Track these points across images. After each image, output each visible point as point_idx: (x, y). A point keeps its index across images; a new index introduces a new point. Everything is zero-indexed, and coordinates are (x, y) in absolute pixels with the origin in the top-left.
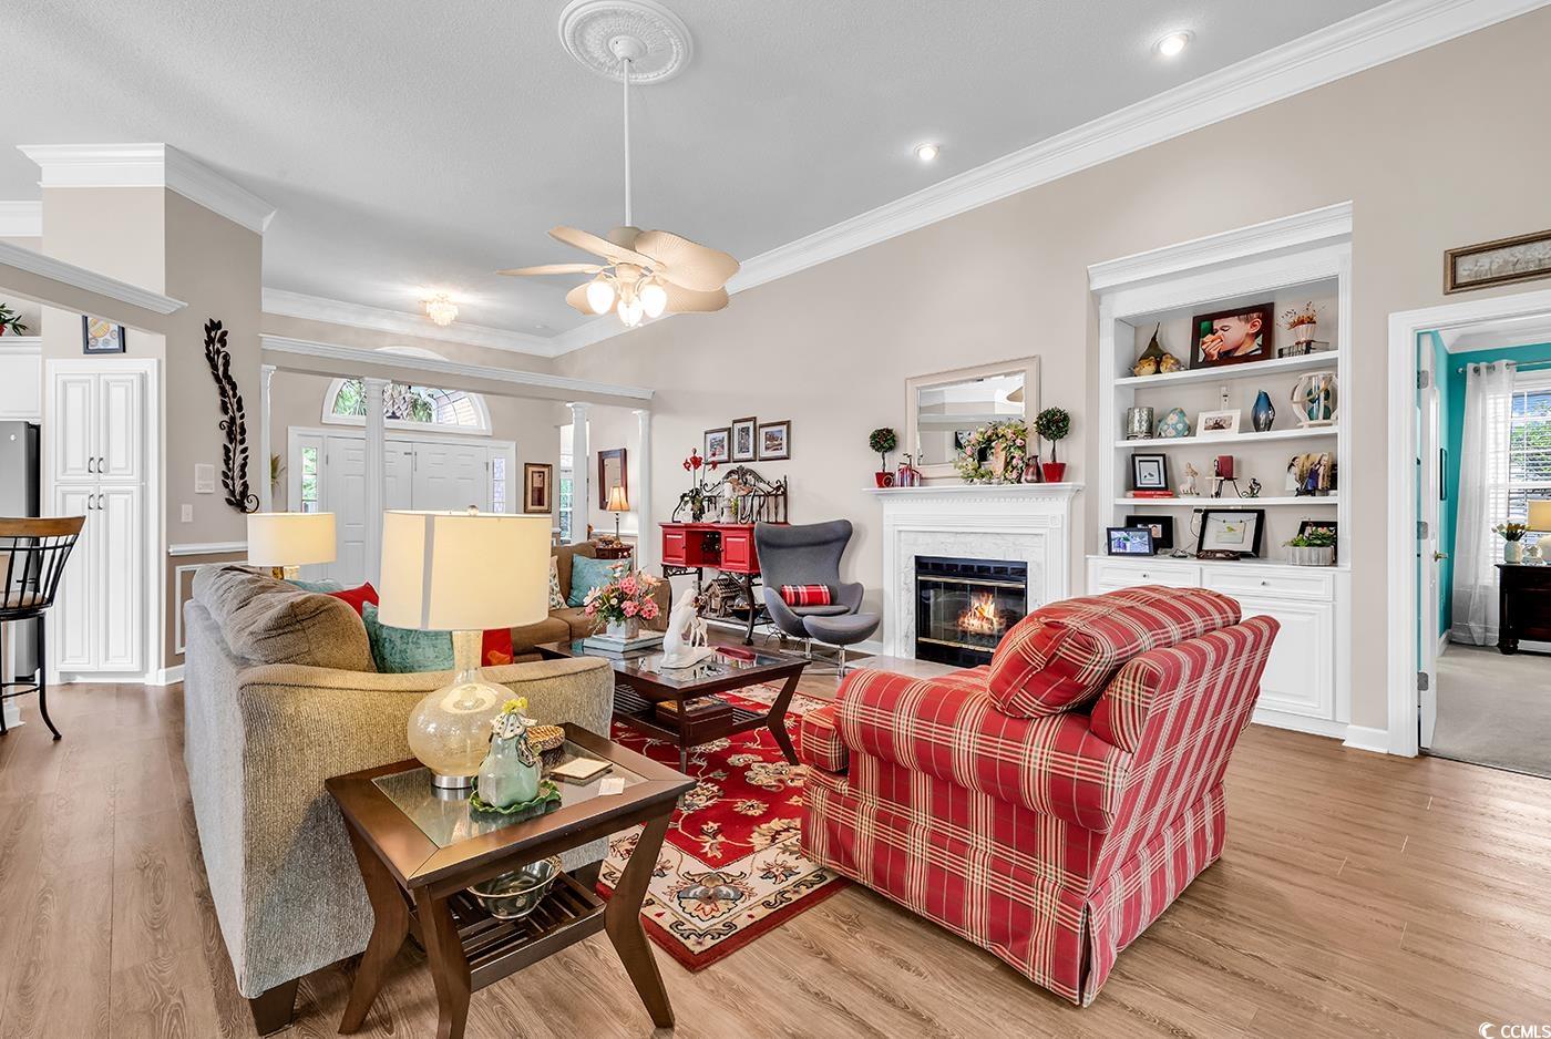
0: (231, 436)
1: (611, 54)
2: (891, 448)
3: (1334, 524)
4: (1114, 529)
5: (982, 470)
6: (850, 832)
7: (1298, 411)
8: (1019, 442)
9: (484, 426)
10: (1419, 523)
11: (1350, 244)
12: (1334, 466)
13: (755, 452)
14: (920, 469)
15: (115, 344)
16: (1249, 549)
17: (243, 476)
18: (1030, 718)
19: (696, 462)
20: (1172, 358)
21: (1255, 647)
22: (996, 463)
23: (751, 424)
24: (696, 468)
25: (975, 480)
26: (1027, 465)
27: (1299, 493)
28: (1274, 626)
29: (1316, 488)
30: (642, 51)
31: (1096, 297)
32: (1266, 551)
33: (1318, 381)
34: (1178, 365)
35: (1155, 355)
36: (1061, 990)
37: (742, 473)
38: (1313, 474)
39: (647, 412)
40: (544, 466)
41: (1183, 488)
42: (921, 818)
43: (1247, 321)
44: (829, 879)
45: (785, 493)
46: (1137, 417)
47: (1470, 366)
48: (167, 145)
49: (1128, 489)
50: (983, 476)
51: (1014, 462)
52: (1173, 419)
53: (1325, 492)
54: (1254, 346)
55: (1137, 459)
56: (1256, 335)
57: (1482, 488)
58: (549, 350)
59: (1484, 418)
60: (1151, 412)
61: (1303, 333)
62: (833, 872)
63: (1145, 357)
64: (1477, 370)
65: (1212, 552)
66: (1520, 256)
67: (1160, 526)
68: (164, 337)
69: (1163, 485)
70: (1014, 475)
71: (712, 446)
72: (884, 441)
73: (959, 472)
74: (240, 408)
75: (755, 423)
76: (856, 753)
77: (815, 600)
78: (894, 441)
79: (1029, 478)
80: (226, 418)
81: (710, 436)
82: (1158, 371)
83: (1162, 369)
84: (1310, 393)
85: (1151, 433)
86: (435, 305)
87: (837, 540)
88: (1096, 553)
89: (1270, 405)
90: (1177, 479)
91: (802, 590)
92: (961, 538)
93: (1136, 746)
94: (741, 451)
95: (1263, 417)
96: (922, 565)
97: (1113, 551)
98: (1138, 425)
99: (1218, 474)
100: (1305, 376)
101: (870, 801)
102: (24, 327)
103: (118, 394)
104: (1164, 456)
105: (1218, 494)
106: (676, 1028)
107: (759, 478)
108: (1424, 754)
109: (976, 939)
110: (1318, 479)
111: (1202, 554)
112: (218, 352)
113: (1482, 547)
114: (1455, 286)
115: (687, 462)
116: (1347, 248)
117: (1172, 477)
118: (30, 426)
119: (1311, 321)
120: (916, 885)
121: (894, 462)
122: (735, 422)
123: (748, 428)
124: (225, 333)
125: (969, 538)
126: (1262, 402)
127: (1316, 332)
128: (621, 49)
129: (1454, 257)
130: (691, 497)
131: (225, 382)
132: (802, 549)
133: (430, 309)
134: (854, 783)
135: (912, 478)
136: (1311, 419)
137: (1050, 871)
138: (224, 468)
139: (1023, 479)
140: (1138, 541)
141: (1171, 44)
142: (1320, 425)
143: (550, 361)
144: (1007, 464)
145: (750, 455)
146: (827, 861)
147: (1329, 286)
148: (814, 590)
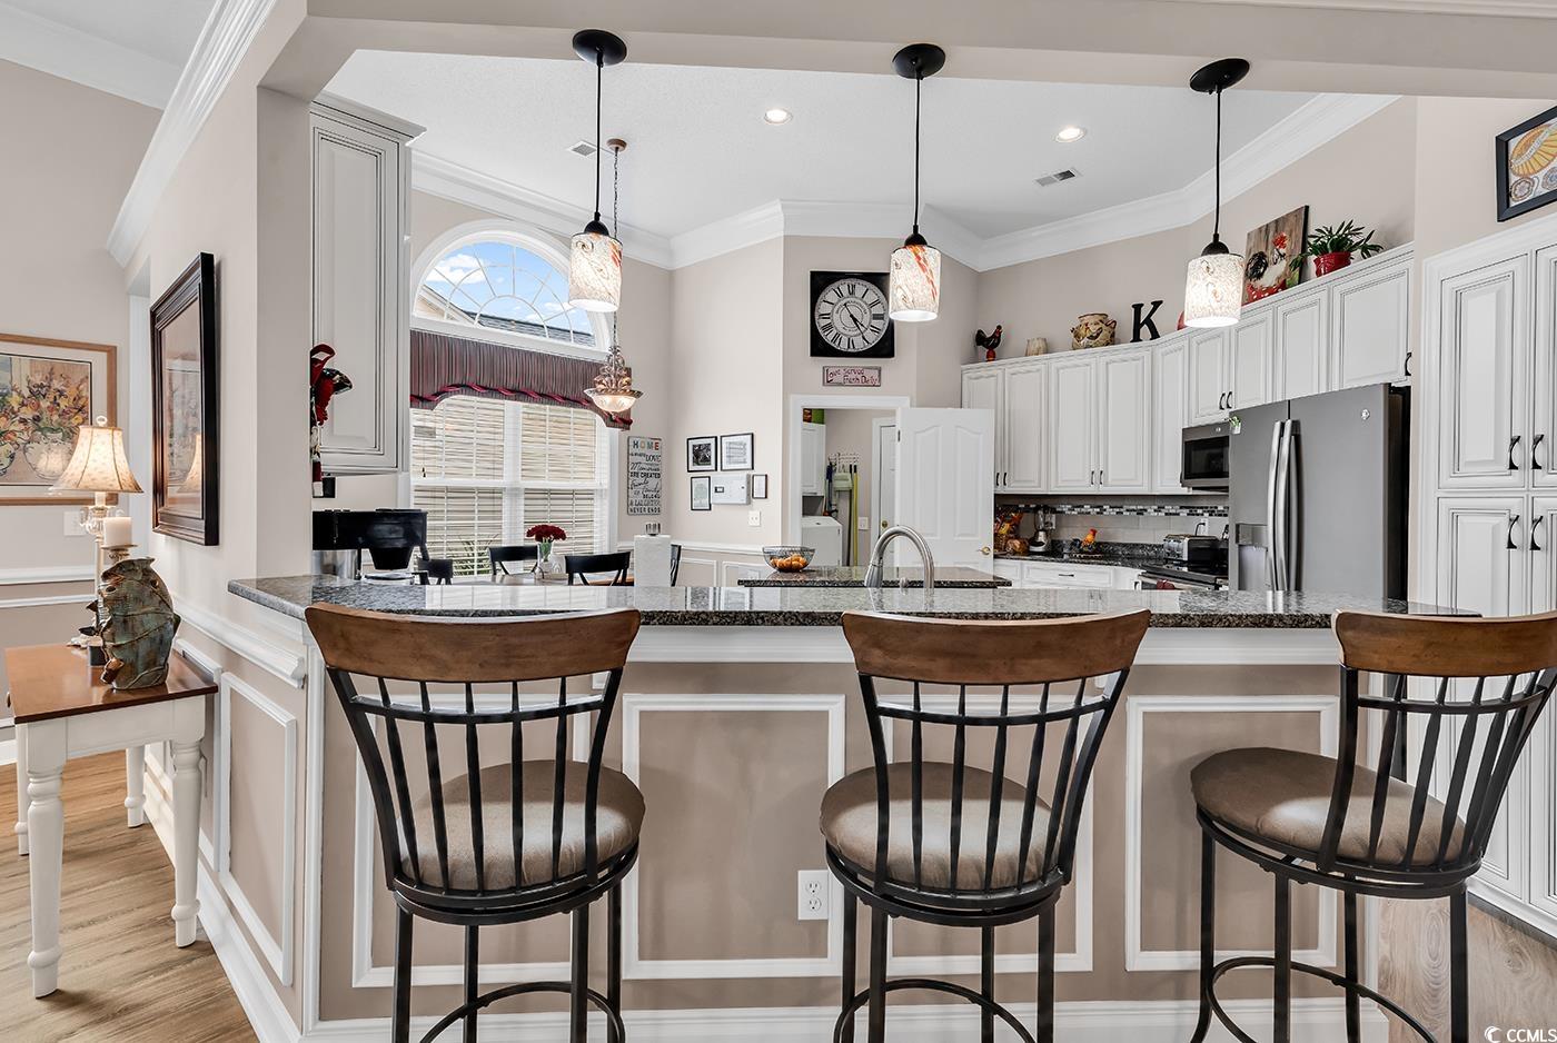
118: (1390, 391)
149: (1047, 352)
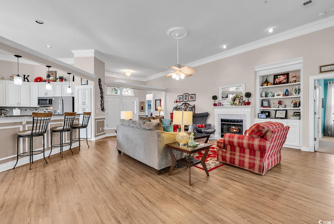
0: (102, 98)
1: (175, 35)
2: (216, 99)
3: (300, 112)
4: (259, 114)
5: (234, 103)
6: (226, 156)
7: (293, 93)
8: (241, 98)
9: (133, 95)
10: (315, 112)
11: (303, 64)
12: (300, 102)
13: (188, 100)
14: (222, 103)
15: (86, 83)
16: (284, 117)
17: (103, 105)
18: (255, 138)
19: (177, 102)
20: (270, 83)
21: (286, 130)
22: (237, 102)
23: (187, 95)
24: (176, 103)
25: (233, 105)
26: (243, 102)
27: (294, 107)
28: (289, 127)
29: (296, 106)
30: (180, 35)
31: (256, 72)
32: (287, 117)
33: (297, 87)
34: (271, 84)
35: (267, 82)
36: (260, 173)
37: (186, 103)
38: (296, 104)
39: (165, 92)
40: (143, 102)
41: (272, 106)
42: (237, 153)
43: (284, 76)
44: (222, 164)
45: (194, 107)
46: (263, 94)
47: (329, 82)
48: (95, 50)
49: (261, 106)
50: (234, 104)
51: (241, 102)
52: (270, 94)
53: (298, 107)
54: (285, 81)
55: (263, 101)
56: (286, 79)
57: (331, 106)
58: (144, 80)
59: (331, 92)
60: (266, 92)
61: (294, 79)
62: (222, 163)
63: (265, 83)
64: (330, 83)
65: (277, 117)
66: (332, 67)
67: (267, 113)
68: (94, 82)
69: (268, 106)
70: (241, 104)
71: (179, 99)
72: (215, 98)
73: (230, 104)
74: (103, 93)
75: (188, 94)
76: (226, 145)
77: (202, 127)
78: (217, 98)
79: (243, 105)
80: (101, 95)
81: (179, 97)
82: (267, 85)
83: (268, 85)
84: (296, 89)
85: (266, 96)
86: (127, 73)
87: (206, 116)
88: (256, 118)
89: (288, 91)
90: (271, 104)
91: (200, 125)
92: (230, 115)
93: (270, 141)
94: (185, 99)
95: (287, 93)
96: (222, 120)
97: (259, 117)
98: (264, 95)
99: (278, 104)
100: (295, 87)
101: (229, 152)
102: (66, 80)
103: (87, 91)
104: (268, 100)
105: (278, 107)
106: (210, 176)
107: (189, 105)
108: (315, 151)
109: (247, 169)
110: (297, 105)
111: (275, 118)
112: (100, 84)
113: (331, 117)
114: (321, 72)
115: (175, 102)
116: (302, 64)
117: (270, 104)
118: (73, 97)
119: (296, 77)
120: (237, 162)
121: (217, 102)
122: (184, 94)
123: (186, 95)
124: (101, 80)
125: (231, 115)
126: (287, 91)
127: (297, 79)
128: (177, 35)
129: (321, 67)
130: (176, 108)
131: (101, 88)
132: (199, 118)
133: (126, 74)
134: (226, 149)
135: (221, 105)
136: (296, 94)
137: (258, 158)
138: (101, 104)
139: (242, 105)
140: (264, 116)
141: (271, 30)
142: (297, 95)
143: (144, 82)
144: (239, 102)
145: (187, 100)
146: (221, 161)
147: (299, 71)
148: (202, 125)
149: (3, 79)
